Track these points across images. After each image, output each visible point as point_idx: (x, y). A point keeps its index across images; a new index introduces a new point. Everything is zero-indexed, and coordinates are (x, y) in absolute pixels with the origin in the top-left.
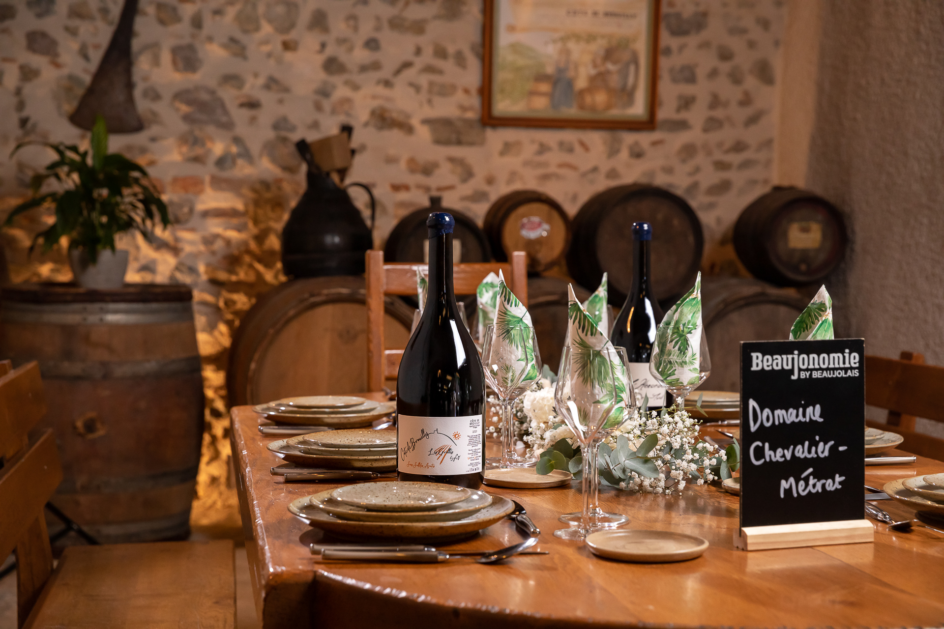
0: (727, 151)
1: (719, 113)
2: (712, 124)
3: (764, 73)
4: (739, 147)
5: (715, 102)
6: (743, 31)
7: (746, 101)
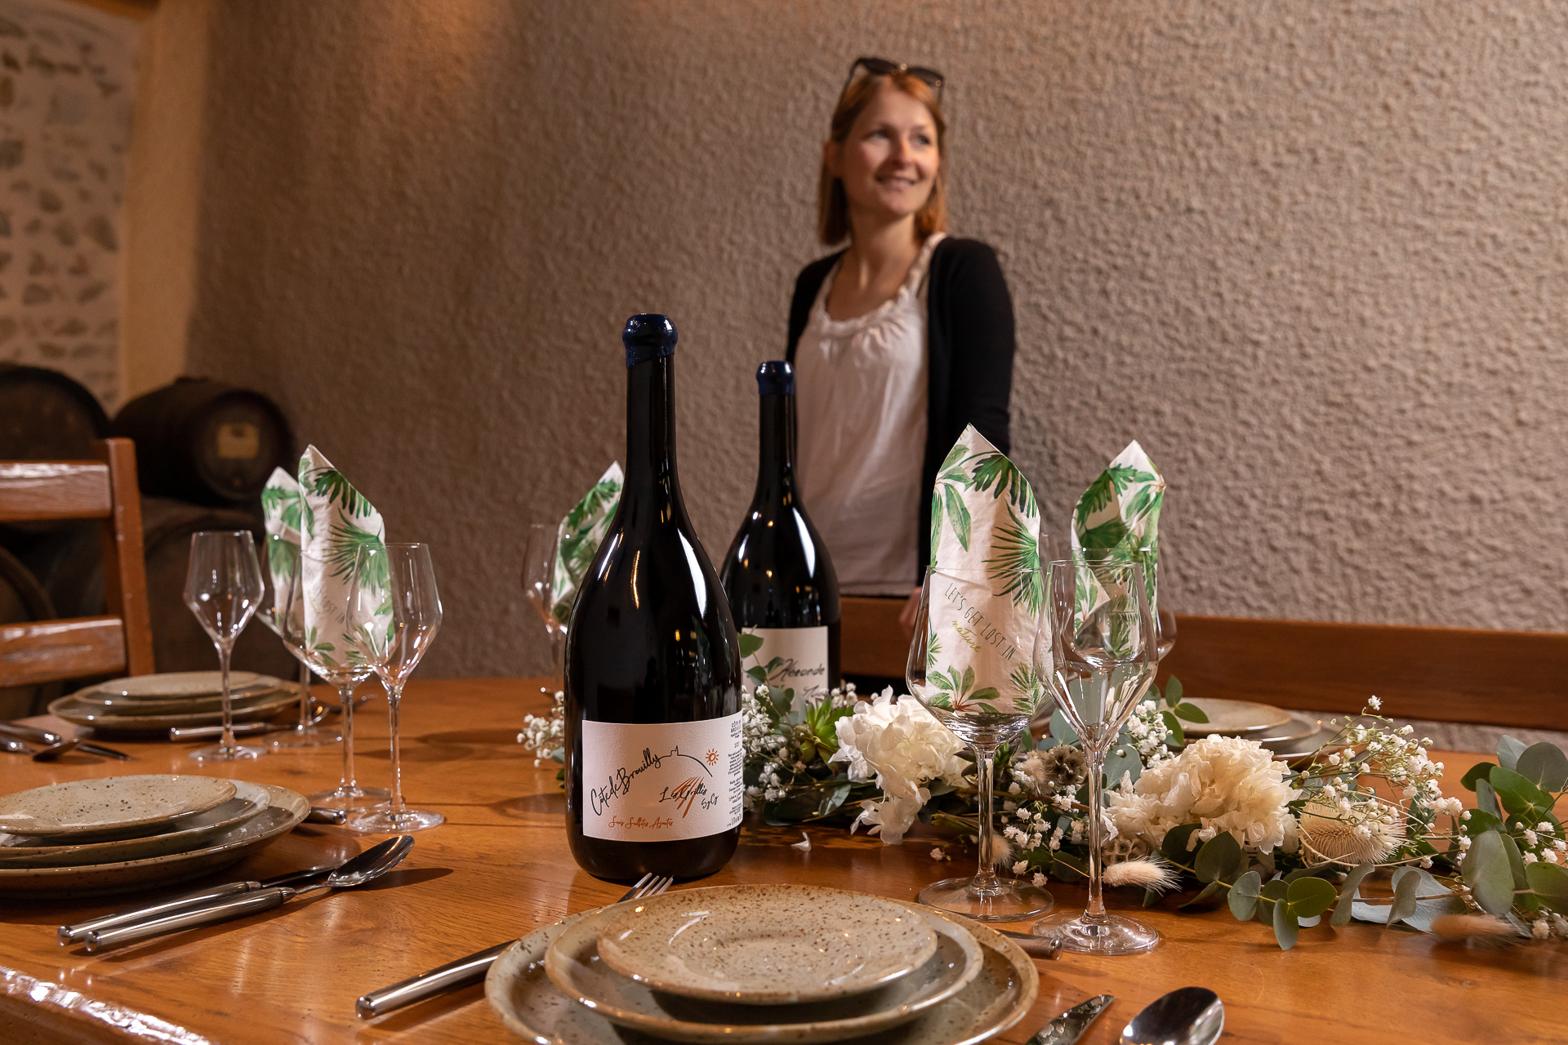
0: (58, 333)
1: (44, 280)
2: (35, 295)
3: (103, 234)
4: (73, 328)
5: (38, 265)
6: (73, 177)
7: (80, 269)
